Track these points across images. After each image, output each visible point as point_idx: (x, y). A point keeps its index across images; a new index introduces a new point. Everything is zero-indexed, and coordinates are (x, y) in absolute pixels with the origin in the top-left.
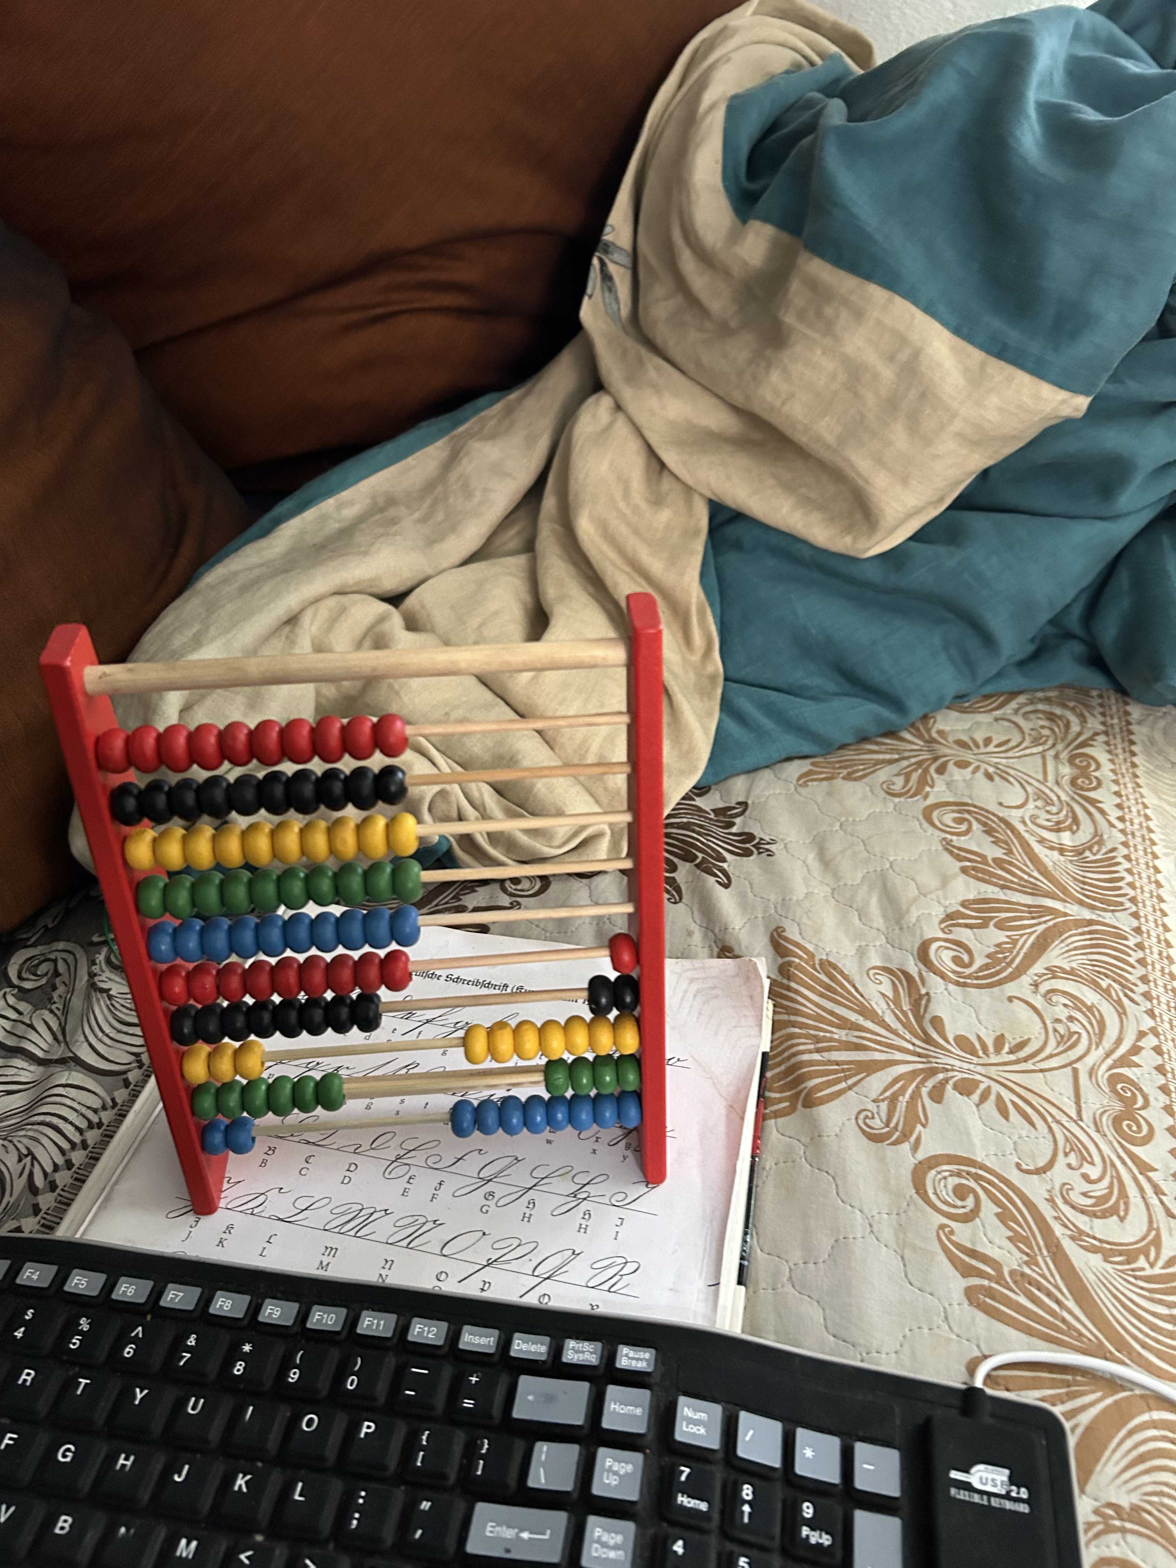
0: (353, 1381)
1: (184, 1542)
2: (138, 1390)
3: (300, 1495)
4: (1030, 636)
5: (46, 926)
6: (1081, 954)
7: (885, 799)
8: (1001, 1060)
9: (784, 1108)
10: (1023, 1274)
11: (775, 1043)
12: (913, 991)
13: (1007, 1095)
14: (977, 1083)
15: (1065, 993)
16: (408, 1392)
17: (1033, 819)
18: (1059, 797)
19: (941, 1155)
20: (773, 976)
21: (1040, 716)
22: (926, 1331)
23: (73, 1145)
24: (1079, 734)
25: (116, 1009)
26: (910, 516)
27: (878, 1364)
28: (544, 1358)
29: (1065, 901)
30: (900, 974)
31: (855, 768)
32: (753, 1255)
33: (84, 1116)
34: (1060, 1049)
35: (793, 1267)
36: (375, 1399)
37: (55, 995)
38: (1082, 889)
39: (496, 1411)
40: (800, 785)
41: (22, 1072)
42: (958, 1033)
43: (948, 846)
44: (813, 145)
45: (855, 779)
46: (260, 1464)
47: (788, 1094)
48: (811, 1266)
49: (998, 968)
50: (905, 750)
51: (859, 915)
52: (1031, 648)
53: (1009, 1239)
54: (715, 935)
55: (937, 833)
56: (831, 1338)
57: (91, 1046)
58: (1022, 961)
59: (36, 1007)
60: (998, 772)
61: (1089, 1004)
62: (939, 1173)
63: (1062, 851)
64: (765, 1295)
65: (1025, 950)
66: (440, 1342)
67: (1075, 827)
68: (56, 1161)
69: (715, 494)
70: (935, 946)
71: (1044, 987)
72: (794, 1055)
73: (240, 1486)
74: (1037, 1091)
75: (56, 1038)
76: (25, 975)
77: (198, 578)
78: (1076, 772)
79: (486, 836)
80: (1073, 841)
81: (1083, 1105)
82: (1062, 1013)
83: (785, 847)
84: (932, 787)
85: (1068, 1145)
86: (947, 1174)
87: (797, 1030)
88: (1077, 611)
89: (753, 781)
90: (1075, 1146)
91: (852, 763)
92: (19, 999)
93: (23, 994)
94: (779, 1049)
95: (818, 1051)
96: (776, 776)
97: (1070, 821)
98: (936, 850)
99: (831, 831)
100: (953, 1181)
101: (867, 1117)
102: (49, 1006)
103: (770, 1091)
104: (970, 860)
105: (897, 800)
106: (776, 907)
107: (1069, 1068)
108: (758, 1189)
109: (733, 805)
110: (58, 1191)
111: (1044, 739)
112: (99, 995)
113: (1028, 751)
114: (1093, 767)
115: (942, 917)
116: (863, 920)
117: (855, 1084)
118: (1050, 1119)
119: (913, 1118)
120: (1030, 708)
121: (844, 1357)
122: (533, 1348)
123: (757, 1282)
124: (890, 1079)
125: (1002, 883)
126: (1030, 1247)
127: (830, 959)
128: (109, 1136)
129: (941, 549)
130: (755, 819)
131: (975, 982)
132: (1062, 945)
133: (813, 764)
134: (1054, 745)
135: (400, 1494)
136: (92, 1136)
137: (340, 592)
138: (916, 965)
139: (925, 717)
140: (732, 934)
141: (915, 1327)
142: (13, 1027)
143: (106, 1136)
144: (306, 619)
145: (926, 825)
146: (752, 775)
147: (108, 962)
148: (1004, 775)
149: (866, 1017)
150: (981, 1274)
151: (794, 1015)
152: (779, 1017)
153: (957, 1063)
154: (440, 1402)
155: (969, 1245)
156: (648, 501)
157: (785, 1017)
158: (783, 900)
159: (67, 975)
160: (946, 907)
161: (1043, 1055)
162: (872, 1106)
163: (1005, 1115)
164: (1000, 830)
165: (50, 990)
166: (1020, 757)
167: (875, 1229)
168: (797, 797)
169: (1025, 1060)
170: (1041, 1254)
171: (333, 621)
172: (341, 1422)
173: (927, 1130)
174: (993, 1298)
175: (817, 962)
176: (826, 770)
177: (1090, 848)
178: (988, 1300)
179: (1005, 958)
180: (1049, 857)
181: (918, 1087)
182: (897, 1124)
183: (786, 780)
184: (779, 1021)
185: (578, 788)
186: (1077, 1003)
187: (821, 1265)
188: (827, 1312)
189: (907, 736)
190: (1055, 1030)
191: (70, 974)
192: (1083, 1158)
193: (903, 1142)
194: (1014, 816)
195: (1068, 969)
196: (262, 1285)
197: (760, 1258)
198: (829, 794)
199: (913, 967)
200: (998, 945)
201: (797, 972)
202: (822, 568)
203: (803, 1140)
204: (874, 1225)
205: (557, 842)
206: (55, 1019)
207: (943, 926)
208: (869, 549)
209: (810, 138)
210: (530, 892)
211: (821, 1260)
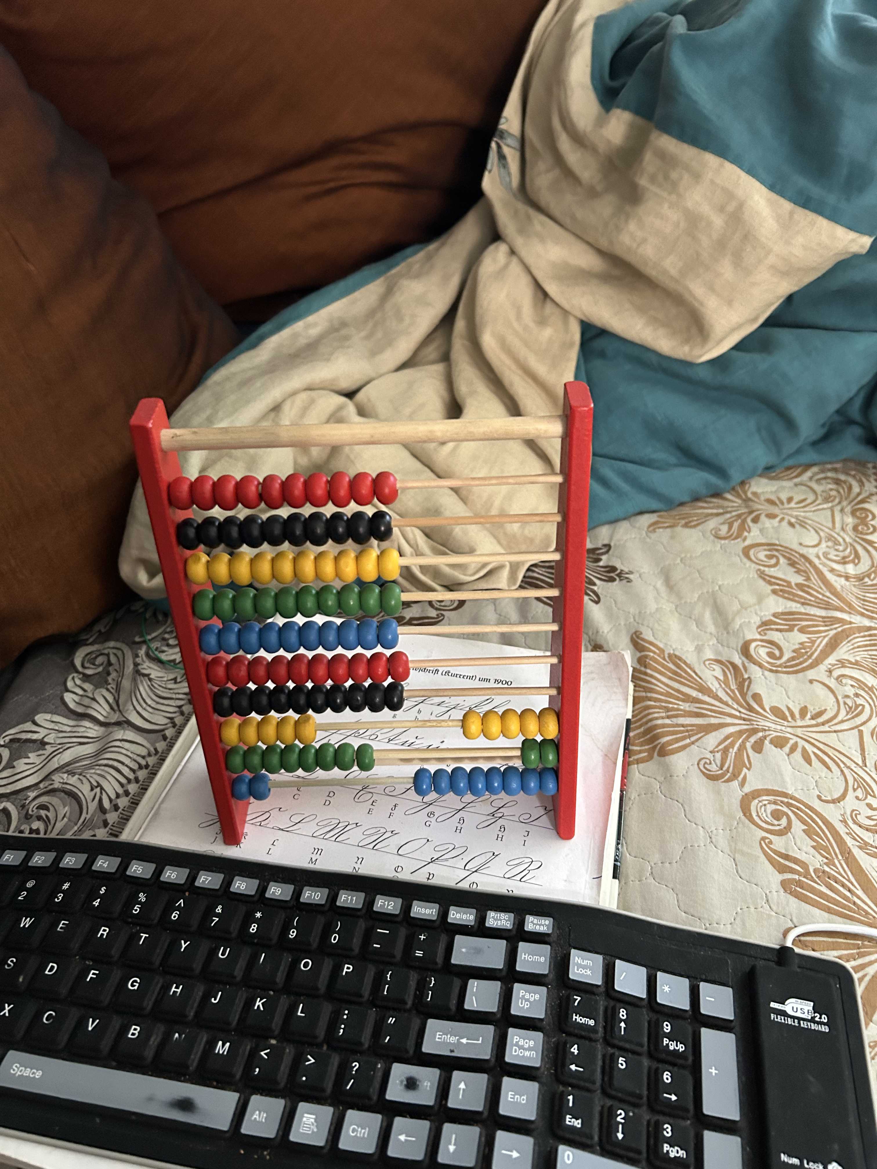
0: (335, 937)
1: (220, 1043)
2: (183, 942)
3: (301, 1013)
4: (822, 422)
5: (100, 631)
6: (863, 651)
7: (714, 542)
8: (805, 724)
9: (645, 756)
10: (824, 872)
11: (635, 713)
12: (739, 676)
13: (810, 748)
14: (787, 740)
15: (852, 678)
16: (375, 945)
17: (825, 555)
18: (844, 540)
19: (762, 789)
20: (634, 666)
21: (829, 481)
22: (752, 909)
23: (129, 781)
24: (859, 494)
25: (154, 687)
26: (733, 330)
27: (718, 931)
28: (472, 924)
29: (850, 613)
30: (728, 664)
31: (691, 519)
32: (623, 858)
33: (135, 761)
34: (849, 717)
35: (653, 865)
36: (352, 950)
37: (110, 679)
38: (863, 604)
39: (440, 960)
40: (651, 532)
41: (89, 730)
42: (772, 705)
43: (762, 575)
44: (663, 48)
45: (691, 527)
46: (272, 993)
47: (647, 747)
48: (667, 865)
49: (801, 659)
50: (728, 507)
51: (696, 624)
52: (822, 432)
53: (813, 847)
54: (589, 637)
55: (753, 565)
56: (684, 914)
57: (138, 713)
58: (819, 655)
59: (97, 686)
60: (798, 522)
61: (870, 685)
62: (760, 802)
63: (847, 578)
64: (634, 884)
65: (820, 648)
66: (397, 912)
67: (856, 561)
68: (118, 791)
69: (585, 315)
70: (753, 645)
71: (836, 673)
72: (651, 720)
73: (259, 1006)
74: (832, 745)
75: (112, 708)
76: (87, 665)
77: (206, 379)
78: (856, 521)
79: (418, 567)
80: (856, 570)
81: (867, 756)
82: (851, 692)
83: (640, 576)
84: (749, 532)
85: (856, 783)
86: (766, 802)
87: (652, 703)
88: (858, 403)
89: (614, 529)
90: (861, 784)
91: (689, 515)
92: (84, 681)
93: (86, 678)
94: (639, 717)
95: (668, 717)
96: (631, 525)
97: (853, 556)
98: (753, 577)
99: (674, 564)
100: (771, 808)
101: (706, 763)
102: (106, 686)
103: (633, 745)
104: (778, 585)
105: (723, 542)
106: (634, 618)
107: (856, 730)
108: (626, 813)
109: (600, 546)
110: (120, 810)
111: (832, 499)
112: (142, 678)
113: (821, 507)
114: (870, 517)
115: (758, 623)
116: (700, 627)
117: (697, 740)
118: (842, 765)
119: (740, 764)
120: (822, 476)
121: (692, 926)
122: (464, 917)
123: (627, 877)
124: (723, 737)
125: (803, 601)
126: (830, 854)
127: (677, 653)
128: (154, 774)
129: (756, 357)
130: (617, 557)
131: (784, 670)
132: (849, 644)
133: (659, 516)
134: (840, 503)
135: (372, 1014)
136: (142, 774)
137: (309, 388)
138: (740, 658)
139: (743, 483)
140: (602, 636)
141: (745, 907)
142: (80, 700)
143: (151, 773)
144: (286, 407)
145: (745, 560)
146: (613, 525)
147: (147, 655)
148: (803, 524)
149: (704, 693)
150: (792, 871)
151: (650, 692)
152: (637, 694)
153: (773, 726)
154: (398, 952)
155: (783, 851)
156: (535, 321)
157: (644, 694)
158: (640, 613)
159: (117, 663)
160: (761, 617)
161: (836, 721)
162: (710, 756)
163: (809, 762)
164: (800, 563)
165: (105, 675)
166: (814, 511)
167: (714, 840)
168: (648, 540)
169: (823, 724)
170: (837, 858)
171: (305, 410)
172: (328, 965)
173: (751, 772)
174: (802, 888)
175: (666, 656)
176: (669, 520)
177: (869, 576)
178: (798, 889)
179: (807, 652)
180: (838, 583)
181: (743, 742)
182: (729, 768)
183: (639, 528)
184: (639, 697)
185: (485, 532)
186: (862, 685)
187: (674, 864)
188: (680, 896)
189: (728, 496)
190: (845, 703)
191: (120, 664)
192: (867, 793)
193: (732, 781)
194: (811, 553)
195: (854, 661)
196: (267, 874)
197: (629, 860)
198: (672, 537)
199: (738, 659)
200: (801, 644)
201: (651, 662)
202: (665, 371)
203: (658, 778)
204: (713, 837)
205: (470, 572)
206: (111, 695)
207: (759, 630)
208: (701, 356)
209: (659, 45)
210: (451, 608)
211: (674, 862)
